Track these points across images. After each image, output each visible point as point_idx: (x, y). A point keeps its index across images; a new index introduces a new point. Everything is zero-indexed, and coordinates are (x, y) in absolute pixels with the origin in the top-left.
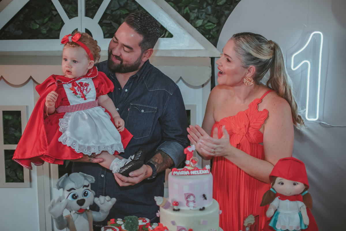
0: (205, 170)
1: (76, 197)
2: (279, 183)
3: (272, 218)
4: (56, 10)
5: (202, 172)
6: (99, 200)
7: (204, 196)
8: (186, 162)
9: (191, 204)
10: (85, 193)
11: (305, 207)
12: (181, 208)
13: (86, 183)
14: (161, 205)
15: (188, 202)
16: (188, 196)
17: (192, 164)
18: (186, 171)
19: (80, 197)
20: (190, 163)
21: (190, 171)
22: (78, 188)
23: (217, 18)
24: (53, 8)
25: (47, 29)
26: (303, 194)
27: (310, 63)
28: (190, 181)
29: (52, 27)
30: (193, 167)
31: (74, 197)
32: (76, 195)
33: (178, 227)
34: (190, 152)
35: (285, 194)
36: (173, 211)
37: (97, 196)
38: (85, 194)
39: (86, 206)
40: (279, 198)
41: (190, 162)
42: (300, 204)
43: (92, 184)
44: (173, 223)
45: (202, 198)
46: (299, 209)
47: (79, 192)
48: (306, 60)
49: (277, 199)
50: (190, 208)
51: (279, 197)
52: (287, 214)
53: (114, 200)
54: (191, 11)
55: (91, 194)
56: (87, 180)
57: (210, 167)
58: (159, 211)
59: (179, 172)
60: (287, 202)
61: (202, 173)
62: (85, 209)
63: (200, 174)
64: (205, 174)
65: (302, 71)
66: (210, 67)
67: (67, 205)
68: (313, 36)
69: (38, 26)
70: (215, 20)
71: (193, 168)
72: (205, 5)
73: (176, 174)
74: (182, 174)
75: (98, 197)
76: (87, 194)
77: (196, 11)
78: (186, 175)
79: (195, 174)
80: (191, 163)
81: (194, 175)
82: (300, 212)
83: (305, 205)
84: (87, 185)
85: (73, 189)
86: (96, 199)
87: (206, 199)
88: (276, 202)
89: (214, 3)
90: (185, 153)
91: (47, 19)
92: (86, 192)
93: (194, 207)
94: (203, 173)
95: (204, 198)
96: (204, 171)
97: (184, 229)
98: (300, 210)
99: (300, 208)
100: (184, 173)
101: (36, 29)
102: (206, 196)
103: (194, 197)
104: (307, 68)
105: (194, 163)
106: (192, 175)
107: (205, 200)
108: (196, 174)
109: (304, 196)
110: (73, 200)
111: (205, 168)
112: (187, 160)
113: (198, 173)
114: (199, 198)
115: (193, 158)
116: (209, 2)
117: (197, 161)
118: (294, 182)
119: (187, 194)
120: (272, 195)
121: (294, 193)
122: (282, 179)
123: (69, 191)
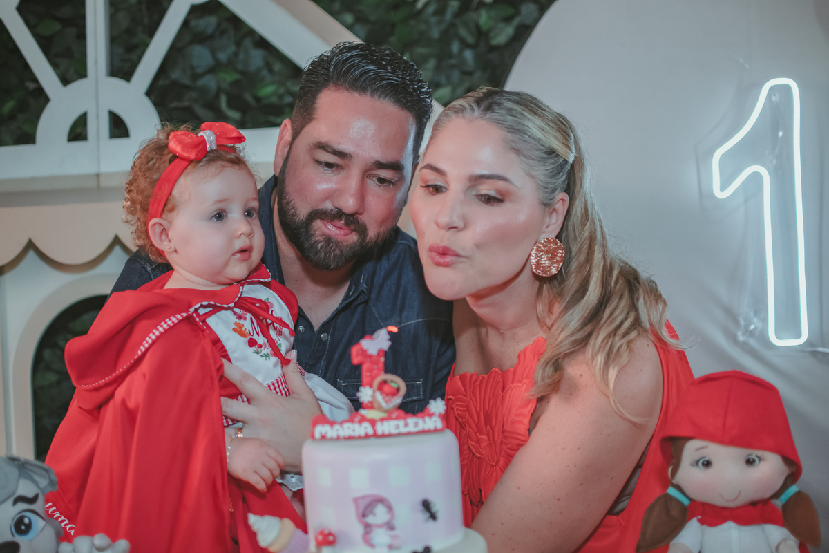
0: (427, 419)
2: (696, 463)
5: (416, 424)
6: (74, 550)
7: (426, 505)
8: (359, 394)
9: (381, 537)
10: (20, 522)
11: (793, 542)
13: (26, 489)
14: (273, 547)
15: (368, 530)
16: (367, 507)
17: (379, 397)
18: (360, 422)
20: (373, 396)
21: (373, 423)
26: (784, 497)
27: (769, 171)
28: (376, 453)
30: (385, 411)
34: (370, 356)
35: (719, 502)
38: (22, 527)
40: (702, 522)
41: (374, 392)
42: (775, 533)
45: (422, 516)
46: (772, 552)
49: (693, 525)
51: (699, 517)
53: (123, 545)
55: (44, 529)
56: (32, 480)
57: (445, 407)
59: (337, 427)
60: (730, 531)
61: (416, 429)
63: (409, 434)
64: (429, 431)
65: (746, 201)
68: (769, 95)
71: (384, 415)
72: (455, 47)
73: (324, 433)
76: (29, 526)
77: (432, 63)
78: (360, 437)
79: (394, 431)
80: (378, 394)
81: (390, 435)
83: (792, 537)
86: (65, 547)
87: (433, 516)
88: (692, 533)
89: (480, 43)
90: (356, 360)
91: (9, 106)
92: (23, 518)
93: (390, 547)
94: (420, 428)
95: (428, 515)
96: (425, 422)
99: (777, 547)
100: (354, 431)
102: (434, 509)
103: (390, 508)
104: (760, 189)
105: (387, 395)
106: (383, 436)
107: (431, 522)
108: (397, 431)
109: (785, 506)
111: (426, 411)
112: (364, 386)
113: (403, 430)
114: (407, 515)
115: (383, 376)
116: (470, 39)
117: (398, 390)
118: (749, 455)
119: (363, 497)
120: (675, 512)
121: (749, 494)
122: (706, 447)
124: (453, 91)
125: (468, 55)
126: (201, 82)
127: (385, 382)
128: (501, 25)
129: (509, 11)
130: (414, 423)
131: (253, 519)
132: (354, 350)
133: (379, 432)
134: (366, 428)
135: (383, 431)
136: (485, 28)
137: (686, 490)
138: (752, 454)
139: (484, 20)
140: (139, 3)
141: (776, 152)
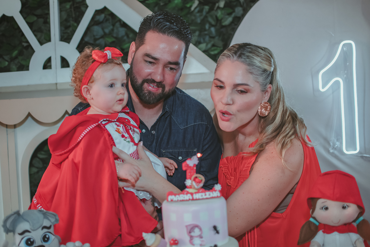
0: (214, 192)
1: (32, 243)
2: (322, 208)
4: (27, 42)
5: (210, 195)
7: (215, 228)
8: (185, 183)
9: (197, 241)
10: (45, 237)
11: (361, 240)
13: (47, 223)
14: (152, 245)
15: (192, 238)
16: (191, 229)
17: (194, 183)
18: (187, 194)
19: (38, 243)
20: (192, 183)
21: (192, 194)
22: (34, 230)
24: (24, 40)
25: (17, 66)
26: (358, 222)
27: (343, 80)
28: (193, 207)
29: (23, 63)
30: (196, 189)
31: (29, 243)
32: (32, 240)
34: (190, 167)
35: (332, 224)
38: (45, 239)
40: (324, 232)
41: (192, 181)
42: (354, 236)
45: (213, 232)
46: (353, 245)
47: (37, 236)
48: (337, 77)
49: (320, 233)
51: (323, 230)
53: (88, 246)
56: (49, 220)
57: (221, 187)
59: (177, 196)
60: (336, 236)
61: (210, 197)
63: (207, 198)
64: (215, 197)
65: (333, 93)
68: (343, 48)
69: (7, 63)
70: (220, 44)
71: (196, 191)
72: (207, 27)
73: (172, 199)
75: (65, 244)
76: (48, 239)
77: (197, 33)
78: (187, 200)
79: (201, 197)
81: (199, 199)
83: (361, 238)
84: (48, 225)
85: (27, 231)
87: (218, 232)
88: (320, 237)
89: (218, 24)
90: (184, 169)
91: (15, 53)
92: (46, 235)
95: (215, 232)
96: (213, 193)
98: (355, 246)
99: (355, 242)
100: (184, 197)
101: (5, 67)
103: (201, 229)
104: (339, 87)
105: (197, 183)
106: (196, 199)
107: (217, 235)
109: (358, 225)
111: (213, 189)
112: (188, 179)
113: (204, 197)
114: (208, 232)
115: (195, 175)
116: (213, 23)
117: (202, 180)
118: (343, 205)
119: (190, 225)
120: (313, 228)
121: (344, 220)
122: (326, 202)
123: (21, 234)
124: (207, 45)
125: (213, 29)
126: (98, 42)
127: (196, 177)
128: (227, 17)
129: (230, 11)
130: (208, 194)
131: (145, 235)
132: (184, 164)
133: (195, 198)
134: (189, 196)
135: (196, 198)
136: (220, 18)
137: (318, 219)
138: (344, 205)
139: (219, 14)
140: (71, 8)
141: (346, 72)
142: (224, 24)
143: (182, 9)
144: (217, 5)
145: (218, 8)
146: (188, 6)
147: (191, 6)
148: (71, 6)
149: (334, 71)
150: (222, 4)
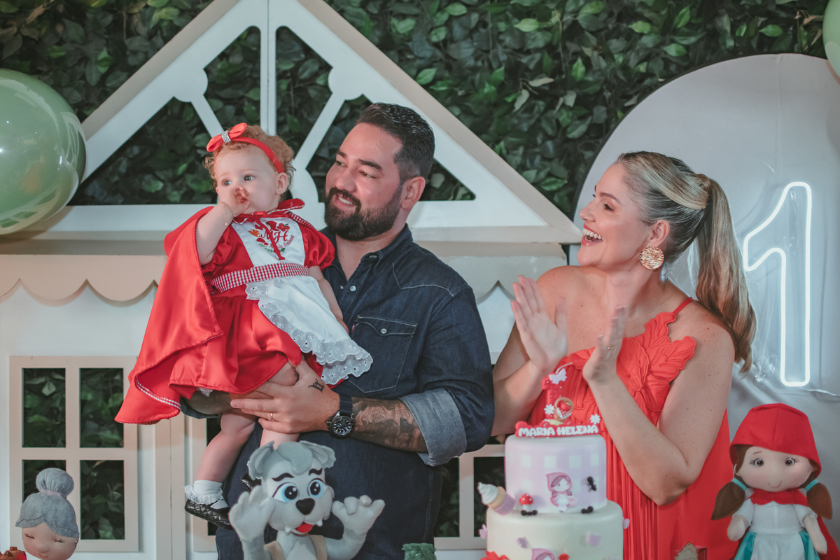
0: (589, 426)
1: (295, 494)
2: (753, 462)
3: (741, 541)
5: (582, 430)
6: (345, 506)
7: (590, 481)
9: (563, 500)
10: (313, 486)
11: (814, 515)
12: (540, 510)
13: (316, 466)
14: (491, 503)
15: (554, 495)
16: (554, 481)
17: (558, 411)
18: (547, 427)
19: (304, 495)
20: (555, 411)
21: (555, 428)
22: (298, 475)
23: (567, 166)
25: (182, 192)
26: (809, 487)
27: (786, 252)
28: (558, 446)
29: (194, 186)
30: (561, 421)
31: (290, 493)
32: (294, 490)
33: (533, 550)
34: (554, 385)
35: (767, 488)
36: (521, 516)
37: (339, 497)
38: (314, 489)
39: (316, 518)
40: (754, 501)
42: (802, 510)
43: (327, 470)
44: (523, 543)
45: (587, 487)
46: (800, 524)
47: (302, 483)
48: (776, 246)
49: (748, 504)
50: (560, 508)
51: (752, 499)
52: (774, 535)
53: (380, 504)
54: (508, 153)
55: (326, 491)
56: (318, 460)
58: (484, 526)
60: (773, 508)
61: (582, 433)
62: (313, 524)
63: (577, 435)
64: (590, 434)
65: (767, 274)
66: (564, 258)
67: (273, 511)
68: (789, 194)
69: (161, 185)
70: (563, 172)
71: (561, 423)
72: (539, 140)
73: (524, 433)
74: (538, 435)
76: (319, 489)
77: (521, 150)
78: (546, 437)
79: (568, 434)
80: (558, 409)
81: (565, 436)
82: (805, 530)
83: (814, 513)
84: (318, 469)
85: (288, 475)
86: (337, 504)
87: (594, 488)
88: (747, 509)
89: (559, 135)
91: (183, 167)
92: (315, 483)
93: (568, 506)
94: (585, 432)
95: (591, 487)
97: (549, 554)
98: (803, 526)
99: (804, 519)
100: (543, 432)
101: (157, 192)
102: (595, 483)
103: (569, 481)
104: (779, 265)
106: (561, 436)
107: (593, 491)
108: (570, 434)
109: (808, 493)
110: (288, 500)
113: (574, 433)
114: (579, 486)
116: (550, 131)
119: (553, 474)
120: (736, 494)
121: (787, 483)
122: (761, 452)
123: (277, 479)
124: (538, 173)
125: (549, 144)
128: (577, 122)
129: (584, 111)
130: (580, 429)
131: (482, 487)
133: (559, 434)
134: (550, 431)
135: (561, 433)
136: (564, 125)
137: (745, 480)
138: (789, 458)
139: (564, 118)
140: (288, 89)
141: (792, 238)
142: (570, 136)
143: (495, 105)
144: (561, 101)
145: (563, 105)
146: (509, 100)
147: (514, 101)
148: (289, 86)
149: (771, 237)
150: (570, 99)
